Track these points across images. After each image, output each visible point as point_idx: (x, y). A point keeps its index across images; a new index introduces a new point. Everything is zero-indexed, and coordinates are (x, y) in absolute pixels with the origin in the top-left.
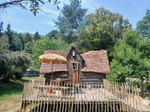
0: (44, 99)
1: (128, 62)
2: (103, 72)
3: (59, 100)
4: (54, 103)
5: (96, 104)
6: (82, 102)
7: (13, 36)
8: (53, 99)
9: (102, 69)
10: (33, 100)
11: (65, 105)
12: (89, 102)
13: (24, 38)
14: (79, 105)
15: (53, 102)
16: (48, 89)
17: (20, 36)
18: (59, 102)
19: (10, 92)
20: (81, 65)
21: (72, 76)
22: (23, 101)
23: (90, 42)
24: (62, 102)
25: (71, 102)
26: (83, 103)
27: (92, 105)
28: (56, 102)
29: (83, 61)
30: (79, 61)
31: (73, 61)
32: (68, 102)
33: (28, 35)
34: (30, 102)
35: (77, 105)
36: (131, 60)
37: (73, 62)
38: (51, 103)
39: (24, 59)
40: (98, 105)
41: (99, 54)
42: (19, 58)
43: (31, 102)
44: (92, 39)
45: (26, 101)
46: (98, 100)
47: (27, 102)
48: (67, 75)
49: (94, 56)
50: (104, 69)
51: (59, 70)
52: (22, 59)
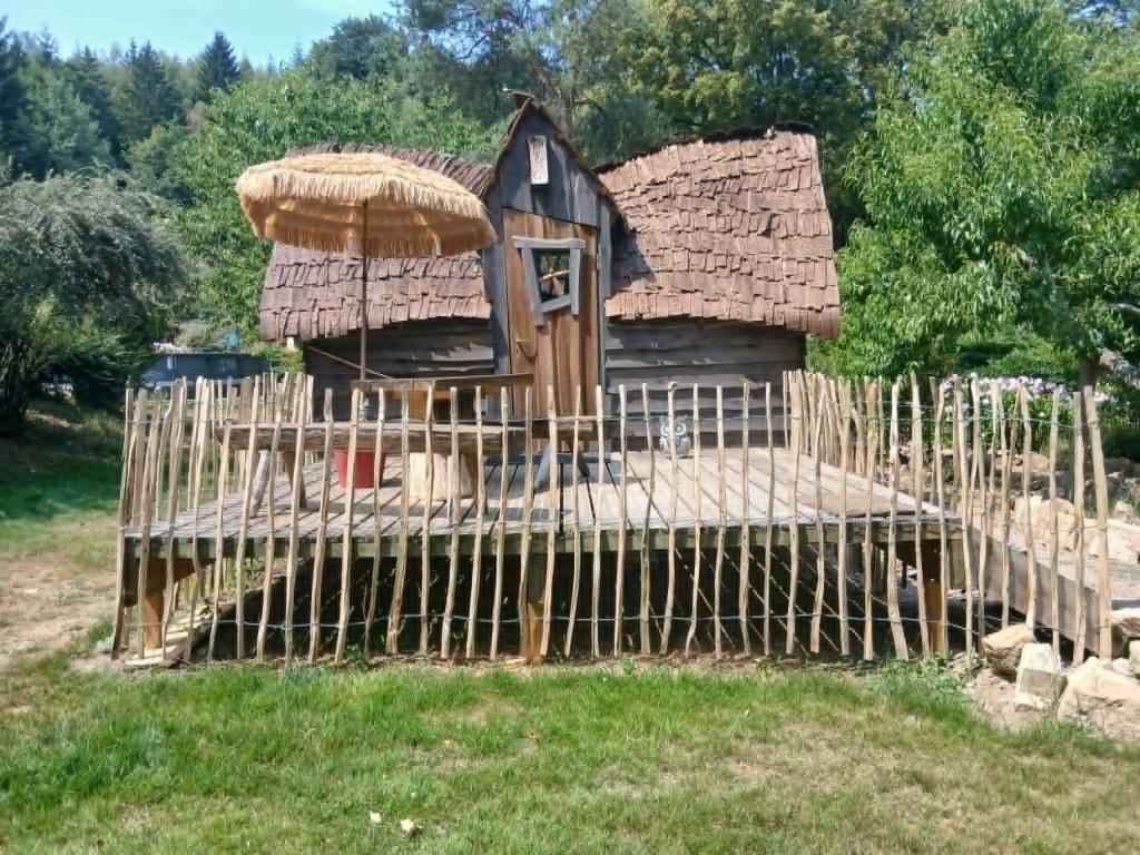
0: (311, 523)
1: (992, 230)
2: (788, 313)
3: (440, 526)
4: (400, 552)
5: (744, 545)
6: (630, 533)
7: (24, 78)
8: (387, 520)
9: (777, 291)
10: (218, 536)
11: (487, 561)
12: (682, 534)
13: (115, 94)
14: (609, 558)
15: (386, 542)
16: (340, 443)
17: (84, 76)
18: (438, 541)
19: (37, 499)
20: (603, 263)
21: (532, 360)
22: (130, 544)
23: (661, 106)
24: (466, 541)
25: (539, 538)
26: (639, 544)
27: (709, 554)
28: (414, 541)
29: (622, 236)
30: (589, 230)
31: (531, 233)
32: (511, 541)
33: (146, 66)
34: (190, 552)
35: (587, 558)
36: (1018, 208)
37: (540, 242)
38: (371, 551)
39: (122, 239)
40: (757, 551)
41: (749, 165)
42: (83, 226)
43: (204, 544)
44: (682, 82)
45: (156, 543)
46: (758, 517)
47: (166, 553)
48: (489, 354)
49: (713, 189)
50: (795, 292)
51: (419, 312)
52: (105, 239)
